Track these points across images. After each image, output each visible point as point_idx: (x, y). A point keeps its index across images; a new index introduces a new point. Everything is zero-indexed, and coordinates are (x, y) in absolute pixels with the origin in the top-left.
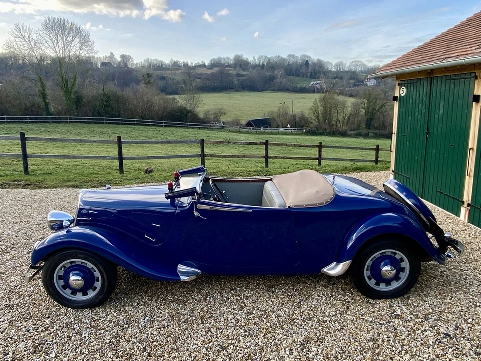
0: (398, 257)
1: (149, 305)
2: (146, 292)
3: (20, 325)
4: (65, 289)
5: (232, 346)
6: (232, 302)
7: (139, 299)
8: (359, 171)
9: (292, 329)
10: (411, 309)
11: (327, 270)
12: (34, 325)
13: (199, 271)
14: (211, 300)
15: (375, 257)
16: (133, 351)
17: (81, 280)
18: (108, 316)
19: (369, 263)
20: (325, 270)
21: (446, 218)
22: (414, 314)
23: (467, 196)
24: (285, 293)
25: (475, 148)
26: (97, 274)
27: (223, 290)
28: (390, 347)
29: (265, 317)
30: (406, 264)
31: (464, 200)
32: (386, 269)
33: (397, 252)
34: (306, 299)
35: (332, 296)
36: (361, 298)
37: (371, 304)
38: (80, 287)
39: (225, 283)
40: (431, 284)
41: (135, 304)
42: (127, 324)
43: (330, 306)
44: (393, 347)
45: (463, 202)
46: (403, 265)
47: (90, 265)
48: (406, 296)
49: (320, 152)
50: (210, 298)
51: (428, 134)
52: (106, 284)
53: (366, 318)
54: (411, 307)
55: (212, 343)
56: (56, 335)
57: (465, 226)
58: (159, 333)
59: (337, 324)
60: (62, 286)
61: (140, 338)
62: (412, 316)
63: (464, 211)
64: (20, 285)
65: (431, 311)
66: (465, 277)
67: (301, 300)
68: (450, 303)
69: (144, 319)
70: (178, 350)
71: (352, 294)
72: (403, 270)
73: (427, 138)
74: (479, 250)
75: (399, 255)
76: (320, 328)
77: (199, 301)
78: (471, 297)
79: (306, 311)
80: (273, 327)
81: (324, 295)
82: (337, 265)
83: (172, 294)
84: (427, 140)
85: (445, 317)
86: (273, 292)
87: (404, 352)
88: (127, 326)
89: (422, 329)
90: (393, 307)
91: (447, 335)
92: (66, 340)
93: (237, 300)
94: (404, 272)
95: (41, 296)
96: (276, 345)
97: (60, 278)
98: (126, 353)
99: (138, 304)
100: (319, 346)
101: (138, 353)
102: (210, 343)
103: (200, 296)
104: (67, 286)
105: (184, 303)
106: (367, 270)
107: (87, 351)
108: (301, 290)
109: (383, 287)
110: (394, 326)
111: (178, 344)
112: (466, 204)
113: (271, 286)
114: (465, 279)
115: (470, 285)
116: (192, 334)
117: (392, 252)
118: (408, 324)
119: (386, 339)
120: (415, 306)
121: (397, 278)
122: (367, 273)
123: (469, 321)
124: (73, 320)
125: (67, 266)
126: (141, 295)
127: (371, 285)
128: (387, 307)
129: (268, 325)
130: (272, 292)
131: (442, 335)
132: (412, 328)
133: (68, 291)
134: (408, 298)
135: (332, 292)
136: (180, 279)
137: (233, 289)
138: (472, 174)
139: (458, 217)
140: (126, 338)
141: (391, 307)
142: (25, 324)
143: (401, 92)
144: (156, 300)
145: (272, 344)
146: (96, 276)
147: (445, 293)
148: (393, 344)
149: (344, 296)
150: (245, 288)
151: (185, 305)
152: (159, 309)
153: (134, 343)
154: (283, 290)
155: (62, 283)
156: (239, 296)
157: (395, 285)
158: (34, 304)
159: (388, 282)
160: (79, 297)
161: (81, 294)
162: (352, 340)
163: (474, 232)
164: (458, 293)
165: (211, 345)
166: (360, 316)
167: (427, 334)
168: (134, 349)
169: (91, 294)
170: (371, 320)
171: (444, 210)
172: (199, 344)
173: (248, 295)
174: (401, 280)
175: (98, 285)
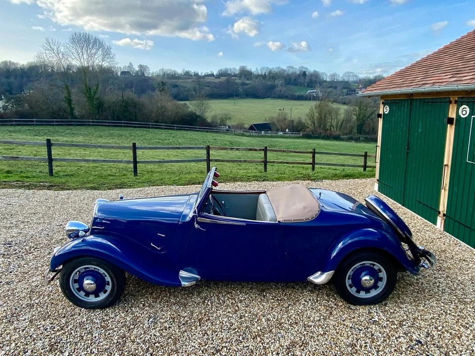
0: (376, 268)
1: (153, 306)
2: (151, 294)
3: (39, 324)
4: (79, 292)
5: (225, 349)
6: (228, 306)
7: (144, 301)
8: (348, 178)
9: (280, 333)
10: (388, 316)
11: (313, 278)
12: (51, 324)
13: (198, 277)
14: (209, 303)
15: (355, 268)
16: (137, 351)
17: (94, 284)
18: (117, 316)
19: (350, 272)
20: (311, 278)
21: (424, 226)
22: (390, 320)
23: (443, 207)
24: (275, 298)
25: (450, 166)
26: (108, 279)
27: (220, 293)
28: (366, 352)
29: (256, 321)
30: (383, 274)
31: (440, 210)
32: (366, 278)
33: (375, 263)
34: (294, 303)
35: (317, 300)
36: (343, 304)
37: (352, 309)
38: (93, 290)
39: (222, 287)
40: (407, 291)
41: (141, 305)
42: (133, 325)
43: (315, 311)
44: (369, 352)
45: (439, 213)
46: (381, 275)
47: (102, 271)
48: (383, 303)
49: (314, 157)
50: (208, 301)
51: (408, 149)
52: (116, 288)
53: (346, 324)
54: (388, 314)
55: (208, 346)
56: (70, 334)
57: (440, 234)
58: (161, 334)
59: (321, 329)
60: (77, 289)
61: (143, 339)
62: (388, 322)
63: (440, 220)
64: (40, 285)
65: (405, 317)
66: (438, 285)
67: (290, 305)
68: (423, 310)
69: (149, 321)
70: (177, 351)
71: (335, 300)
72: (381, 279)
73: (407, 153)
74: (452, 259)
75: (377, 266)
76: (305, 333)
77: (198, 304)
78: (442, 304)
79: (293, 316)
80: (263, 331)
81: (310, 300)
82: (321, 274)
83: (174, 296)
84: (407, 155)
85: (417, 324)
86: (264, 296)
88: (133, 327)
89: (397, 336)
90: (371, 313)
91: (419, 342)
92: (78, 339)
93: (232, 303)
94: (382, 281)
95: (58, 296)
96: (265, 348)
97: (75, 281)
98: (131, 353)
99: (144, 305)
100: (303, 350)
101: (141, 354)
102: (205, 346)
103: (199, 299)
104: (81, 288)
105: (185, 305)
106: (349, 279)
107: (97, 350)
108: (290, 295)
109: (363, 295)
110: (371, 332)
111: (178, 346)
112: (442, 214)
113: (263, 291)
114: (438, 287)
115: (442, 292)
116: (190, 336)
117: (371, 264)
118: (384, 330)
119: (364, 345)
120: (391, 313)
121: (375, 286)
122: (348, 282)
123: (440, 328)
124: (85, 320)
125: (82, 271)
126: (147, 297)
127: (352, 293)
129: (259, 328)
131: (414, 342)
132: (388, 334)
133: (82, 293)
134: (386, 305)
135: (317, 297)
136: (181, 285)
137: (229, 293)
138: (447, 188)
139: (435, 226)
140: (132, 338)
141: (370, 313)
142: (43, 322)
143: (385, 110)
144: (160, 302)
145: (261, 348)
146: (107, 280)
147: (419, 300)
148: (370, 349)
149: (328, 302)
150: (240, 292)
151: (186, 307)
152: (162, 310)
153: (138, 344)
154: (274, 294)
155: (77, 286)
156: (234, 299)
157: (374, 293)
158: (53, 303)
159: (367, 290)
160: (92, 299)
161: (94, 296)
162: (333, 345)
163: (448, 241)
164: (431, 301)
166: (342, 321)
167: (400, 340)
168: (138, 349)
169: (103, 296)
170: (351, 326)
171: (422, 218)
172: (196, 346)
173: (242, 299)
174: (379, 288)
175: (109, 288)
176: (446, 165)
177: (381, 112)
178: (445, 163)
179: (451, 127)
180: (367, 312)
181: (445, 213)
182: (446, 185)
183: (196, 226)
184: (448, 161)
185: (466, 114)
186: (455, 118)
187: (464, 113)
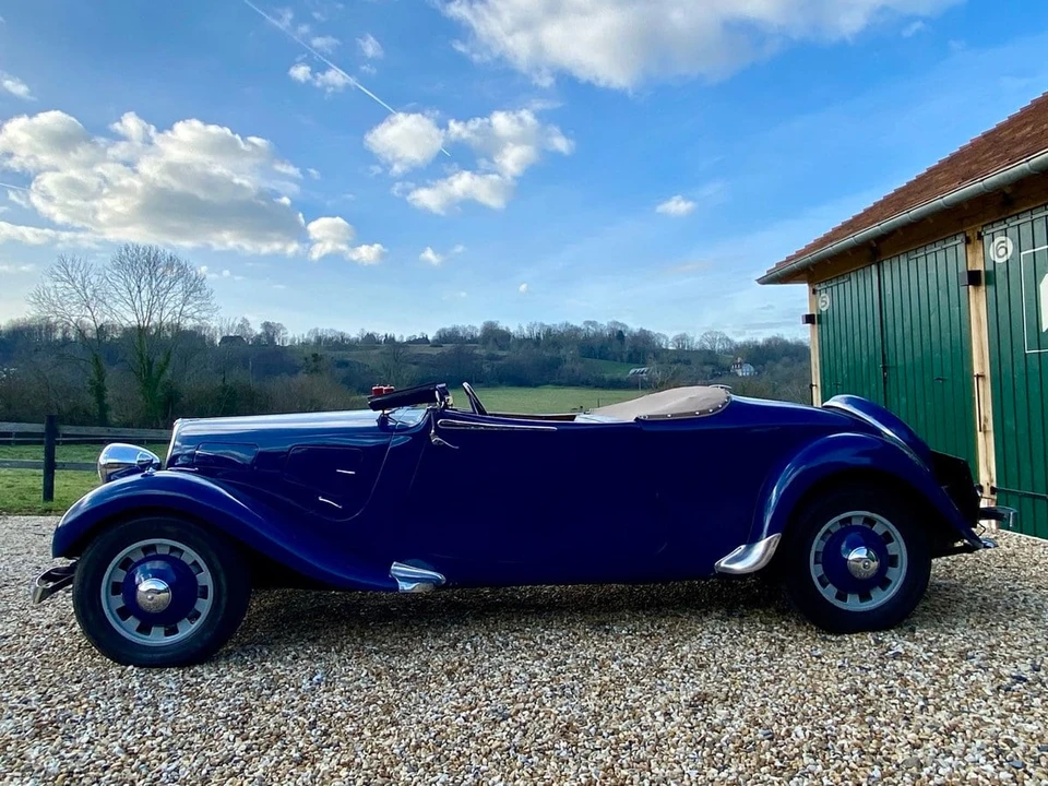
0: (879, 529)
1: (320, 658)
2: (314, 640)
4: (124, 618)
5: (526, 712)
6: (518, 649)
9: (663, 685)
11: (727, 563)
13: (441, 578)
14: (468, 647)
15: (828, 530)
16: (283, 728)
17: (166, 591)
20: (723, 563)
22: (934, 651)
23: (987, 473)
24: (635, 631)
25: (987, 373)
26: (205, 578)
27: (492, 631)
29: (596, 667)
30: (898, 547)
31: (982, 483)
32: (857, 555)
33: (875, 516)
34: (686, 639)
35: (742, 632)
36: (808, 634)
37: (833, 641)
38: (162, 608)
39: (496, 622)
41: (289, 658)
42: (269, 689)
43: (742, 647)
44: (902, 701)
45: (981, 489)
47: (190, 555)
50: (465, 644)
51: (885, 369)
52: (224, 600)
53: (829, 661)
54: (923, 643)
55: (478, 709)
56: (94, 708)
58: (349, 699)
59: (766, 673)
60: (119, 611)
61: (300, 708)
62: (930, 654)
66: (1022, 599)
67: (675, 641)
68: (1006, 634)
69: (311, 679)
70: (395, 723)
71: (786, 629)
72: (893, 561)
73: (885, 378)
75: (882, 524)
76: (727, 680)
77: (440, 649)
79: (689, 656)
80: (619, 683)
81: (725, 631)
82: (749, 549)
83: (374, 641)
84: (885, 383)
85: (1003, 654)
87: (931, 708)
88: (268, 692)
89: (961, 672)
90: (882, 642)
91: (1020, 679)
92: (118, 714)
93: (527, 645)
94: (896, 566)
96: (629, 708)
97: (116, 589)
98: (267, 731)
99: (295, 658)
100: (732, 706)
101: (296, 731)
102: (471, 709)
103: (441, 642)
104: (131, 607)
105: (405, 653)
106: (816, 561)
107: (170, 729)
108: (670, 626)
109: (853, 604)
110: (895, 671)
111: (396, 714)
112: (987, 490)
113: (603, 623)
114: (1024, 601)
116: (427, 698)
117: (866, 518)
118: (927, 666)
119: (885, 691)
120: (931, 642)
122: (815, 570)
124: (137, 684)
125: (137, 558)
126: (302, 644)
127: (828, 599)
128: (870, 644)
129: (606, 679)
130: (607, 631)
131: (1009, 679)
132: (937, 672)
133: (132, 623)
136: (398, 591)
137: (515, 630)
138: (990, 427)
140: (268, 708)
141: (878, 642)
142: (19, 692)
143: (821, 304)
144: (339, 651)
146: (201, 584)
147: (988, 621)
148: (902, 696)
149: (770, 632)
150: (544, 628)
152: (345, 664)
153: (286, 715)
154: (630, 627)
155: (119, 601)
156: (531, 639)
157: (880, 598)
159: (864, 591)
160: (158, 638)
161: (162, 629)
162: (806, 694)
164: (1017, 621)
165: (474, 712)
166: (814, 658)
167: (973, 678)
168: (286, 724)
170: (839, 663)
172: (446, 711)
173: (552, 638)
174: (891, 586)
175: (204, 606)
176: (978, 376)
177: (812, 311)
178: (977, 371)
179: (977, 291)
180: (873, 642)
181: (994, 485)
182: (986, 420)
183: (435, 439)
184: (983, 365)
185: (1007, 252)
186: (982, 269)
187: (1002, 252)
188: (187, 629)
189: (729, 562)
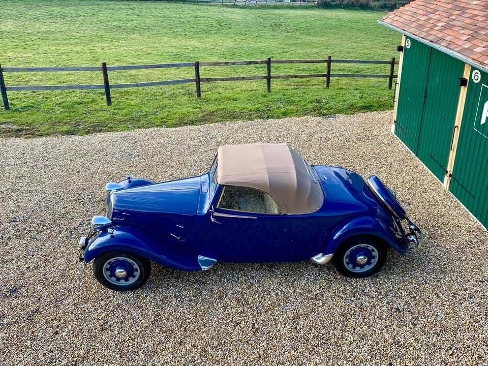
0: (369, 249)
1: (176, 286)
2: (172, 274)
3: (82, 307)
4: (111, 277)
5: (243, 322)
6: (242, 282)
7: (168, 281)
9: (287, 306)
10: (377, 287)
12: (93, 306)
13: (215, 260)
14: (225, 281)
15: (352, 249)
16: (173, 327)
17: (124, 271)
18: (147, 298)
19: (347, 253)
20: (314, 258)
21: (431, 184)
22: (379, 291)
23: (450, 168)
24: (282, 273)
25: (459, 127)
26: (136, 266)
27: (233, 270)
28: (355, 320)
30: (376, 253)
31: (448, 170)
32: (360, 257)
33: (369, 245)
34: (299, 278)
35: (319, 275)
36: (341, 277)
37: (348, 282)
38: (124, 276)
39: (235, 264)
40: (398, 262)
41: (166, 285)
44: (357, 319)
45: (447, 172)
47: (130, 261)
48: (376, 274)
49: (329, 67)
50: (224, 279)
51: (425, 97)
52: (144, 274)
53: (342, 296)
54: (377, 285)
55: (229, 320)
57: (445, 195)
58: (189, 312)
60: (109, 276)
61: (175, 316)
62: (376, 293)
63: (447, 179)
64: (68, 269)
65: (391, 288)
67: (295, 280)
68: (408, 280)
71: (335, 273)
72: (374, 257)
73: (425, 101)
74: (448, 224)
75: (371, 247)
76: (308, 305)
77: (216, 282)
78: (425, 274)
80: (273, 306)
81: (313, 274)
82: (323, 256)
83: (193, 275)
84: (424, 103)
85: (399, 294)
86: (273, 272)
87: (364, 324)
89: (381, 305)
91: (398, 310)
93: (245, 280)
94: (374, 259)
96: (275, 320)
97: (108, 270)
99: (168, 285)
100: (305, 320)
102: (227, 320)
103: (216, 277)
104: (113, 275)
105: (204, 283)
106: (346, 258)
108: (295, 269)
109: (358, 270)
110: (361, 302)
111: (205, 321)
112: (448, 175)
113: (272, 266)
114: (426, 256)
115: (429, 262)
116: (214, 312)
117: (366, 246)
118: (372, 300)
120: (380, 284)
121: (369, 263)
122: (345, 260)
126: (168, 277)
127: (349, 269)
129: (270, 302)
131: (394, 310)
132: (374, 304)
133: (114, 279)
134: (377, 276)
135: (319, 271)
136: (201, 269)
137: (242, 269)
138: (455, 149)
139: (442, 184)
140: (166, 316)
142: (86, 305)
143: (407, 44)
144: (182, 281)
145: (272, 319)
146: (135, 268)
147: (406, 271)
149: (329, 275)
150: (252, 268)
151: (205, 285)
152: (185, 289)
153: (172, 321)
154: (281, 270)
155: (109, 273)
156: (247, 276)
157: (367, 268)
158: (86, 287)
159: (362, 266)
160: (123, 283)
161: (124, 280)
162: (329, 315)
163: (450, 203)
164: (416, 271)
166: (338, 293)
168: (173, 325)
170: (345, 297)
171: (432, 174)
173: (254, 275)
174: (372, 264)
175: (137, 274)
176: (456, 127)
177: (403, 45)
178: (456, 124)
179: (464, 88)
181: (451, 173)
182: (454, 146)
183: (212, 219)
184: (459, 123)
185: (478, 79)
186: (468, 80)
187: (476, 78)
188: (132, 281)
189: (317, 259)
